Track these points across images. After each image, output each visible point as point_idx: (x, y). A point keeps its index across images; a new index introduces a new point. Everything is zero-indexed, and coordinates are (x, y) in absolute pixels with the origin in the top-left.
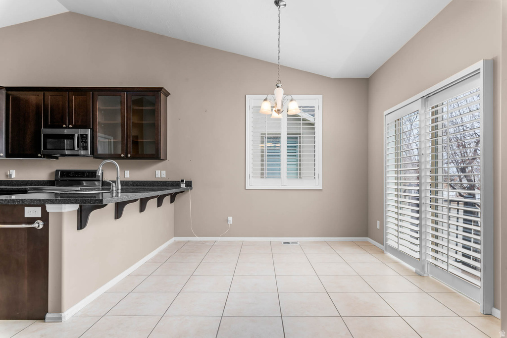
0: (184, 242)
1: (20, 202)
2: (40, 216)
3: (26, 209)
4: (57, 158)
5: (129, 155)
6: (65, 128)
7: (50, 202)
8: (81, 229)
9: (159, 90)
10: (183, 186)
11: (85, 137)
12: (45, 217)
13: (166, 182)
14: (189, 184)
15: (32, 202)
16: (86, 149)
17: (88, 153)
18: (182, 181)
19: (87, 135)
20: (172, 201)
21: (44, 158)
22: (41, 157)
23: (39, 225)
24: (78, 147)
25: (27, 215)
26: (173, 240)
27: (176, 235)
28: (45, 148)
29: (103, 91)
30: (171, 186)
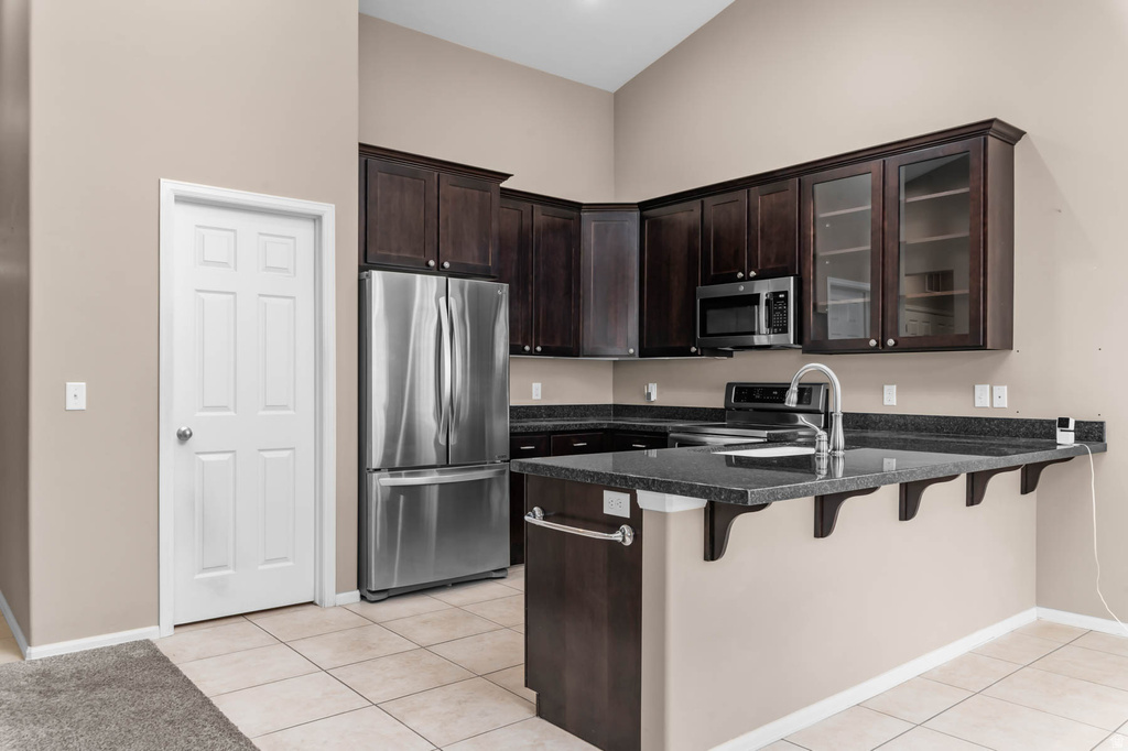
0: (1069, 630)
2: (628, 517)
4: (729, 354)
5: (891, 342)
6: (742, 280)
7: (642, 484)
8: (713, 559)
9: (983, 129)
10: (1066, 439)
11: (781, 299)
13: (1008, 421)
14: (1091, 433)
15: (612, 480)
16: (785, 330)
17: (789, 341)
18: (1064, 423)
19: (786, 293)
20: (1028, 485)
21: (702, 355)
22: (695, 354)
23: (624, 536)
24: (769, 325)
26: (1032, 615)
27: (1041, 601)
28: (704, 333)
29: (824, 170)
30: (1026, 436)
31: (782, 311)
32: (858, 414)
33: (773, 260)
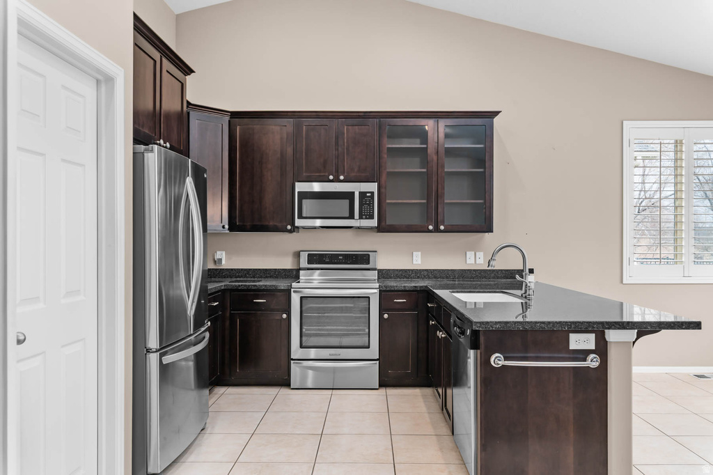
1: (571, 326)
2: (593, 347)
3: (572, 336)
5: (442, 227)
6: (334, 181)
7: (611, 326)
9: (494, 115)
11: (369, 197)
12: (602, 349)
15: (589, 326)
16: (371, 217)
17: (374, 224)
19: (372, 193)
23: (593, 362)
24: (359, 213)
25: (573, 346)
28: (300, 215)
29: (389, 118)
30: (494, 278)
31: (369, 205)
32: (397, 270)
33: (356, 170)
